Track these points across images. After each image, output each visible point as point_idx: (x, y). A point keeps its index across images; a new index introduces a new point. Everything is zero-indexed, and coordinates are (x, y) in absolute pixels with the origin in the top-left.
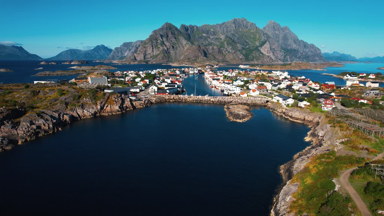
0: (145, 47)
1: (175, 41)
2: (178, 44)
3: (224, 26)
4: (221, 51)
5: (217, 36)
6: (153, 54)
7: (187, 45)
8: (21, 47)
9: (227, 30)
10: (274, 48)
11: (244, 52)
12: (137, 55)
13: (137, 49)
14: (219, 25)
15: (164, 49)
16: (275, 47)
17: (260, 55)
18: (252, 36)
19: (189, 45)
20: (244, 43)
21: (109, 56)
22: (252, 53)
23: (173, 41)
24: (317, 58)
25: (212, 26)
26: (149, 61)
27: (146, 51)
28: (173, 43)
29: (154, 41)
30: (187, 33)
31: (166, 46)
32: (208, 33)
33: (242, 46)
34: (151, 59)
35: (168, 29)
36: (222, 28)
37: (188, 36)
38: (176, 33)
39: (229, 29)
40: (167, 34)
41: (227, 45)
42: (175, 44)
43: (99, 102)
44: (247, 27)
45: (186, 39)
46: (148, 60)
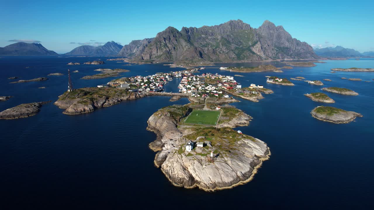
0: (150, 49)
1: (176, 43)
2: (179, 45)
3: (221, 27)
4: (215, 52)
5: (215, 36)
6: (158, 54)
7: (187, 47)
8: (40, 44)
9: (224, 31)
10: (265, 48)
11: (237, 52)
12: (144, 55)
13: (144, 48)
14: (217, 27)
15: (166, 51)
16: (266, 46)
17: (250, 54)
18: (246, 37)
19: (188, 46)
20: (238, 43)
21: (119, 53)
22: (243, 52)
23: (174, 43)
24: (309, 55)
25: (211, 27)
26: (154, 61)
27: (151, 52)
28: (174, 45)
29: (158, 44)
30: (187, 35)
31: (168, 47)
32: (207, 34)
33: (236, 46)
34: (155, 59)
35: (171, 32)
36: (219, 29)
37: (188, 37)
38: (177, 35)
39: (225, 30)
40: (169, 37)
41: (222, 45)
42: (176, 45)
43: (128, 95)
44: (242, 28)
45: (186, 40)
46: (153, 59)
